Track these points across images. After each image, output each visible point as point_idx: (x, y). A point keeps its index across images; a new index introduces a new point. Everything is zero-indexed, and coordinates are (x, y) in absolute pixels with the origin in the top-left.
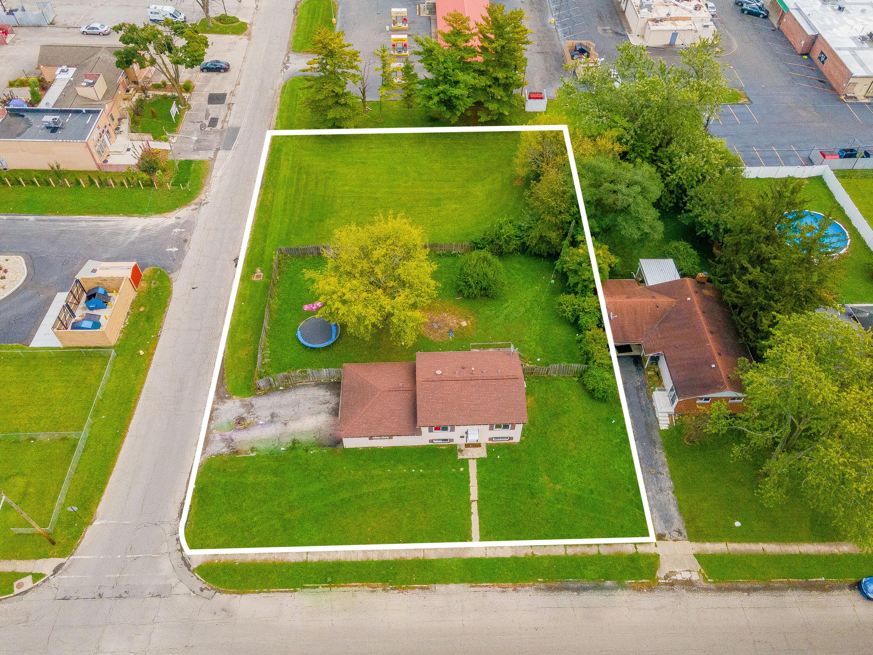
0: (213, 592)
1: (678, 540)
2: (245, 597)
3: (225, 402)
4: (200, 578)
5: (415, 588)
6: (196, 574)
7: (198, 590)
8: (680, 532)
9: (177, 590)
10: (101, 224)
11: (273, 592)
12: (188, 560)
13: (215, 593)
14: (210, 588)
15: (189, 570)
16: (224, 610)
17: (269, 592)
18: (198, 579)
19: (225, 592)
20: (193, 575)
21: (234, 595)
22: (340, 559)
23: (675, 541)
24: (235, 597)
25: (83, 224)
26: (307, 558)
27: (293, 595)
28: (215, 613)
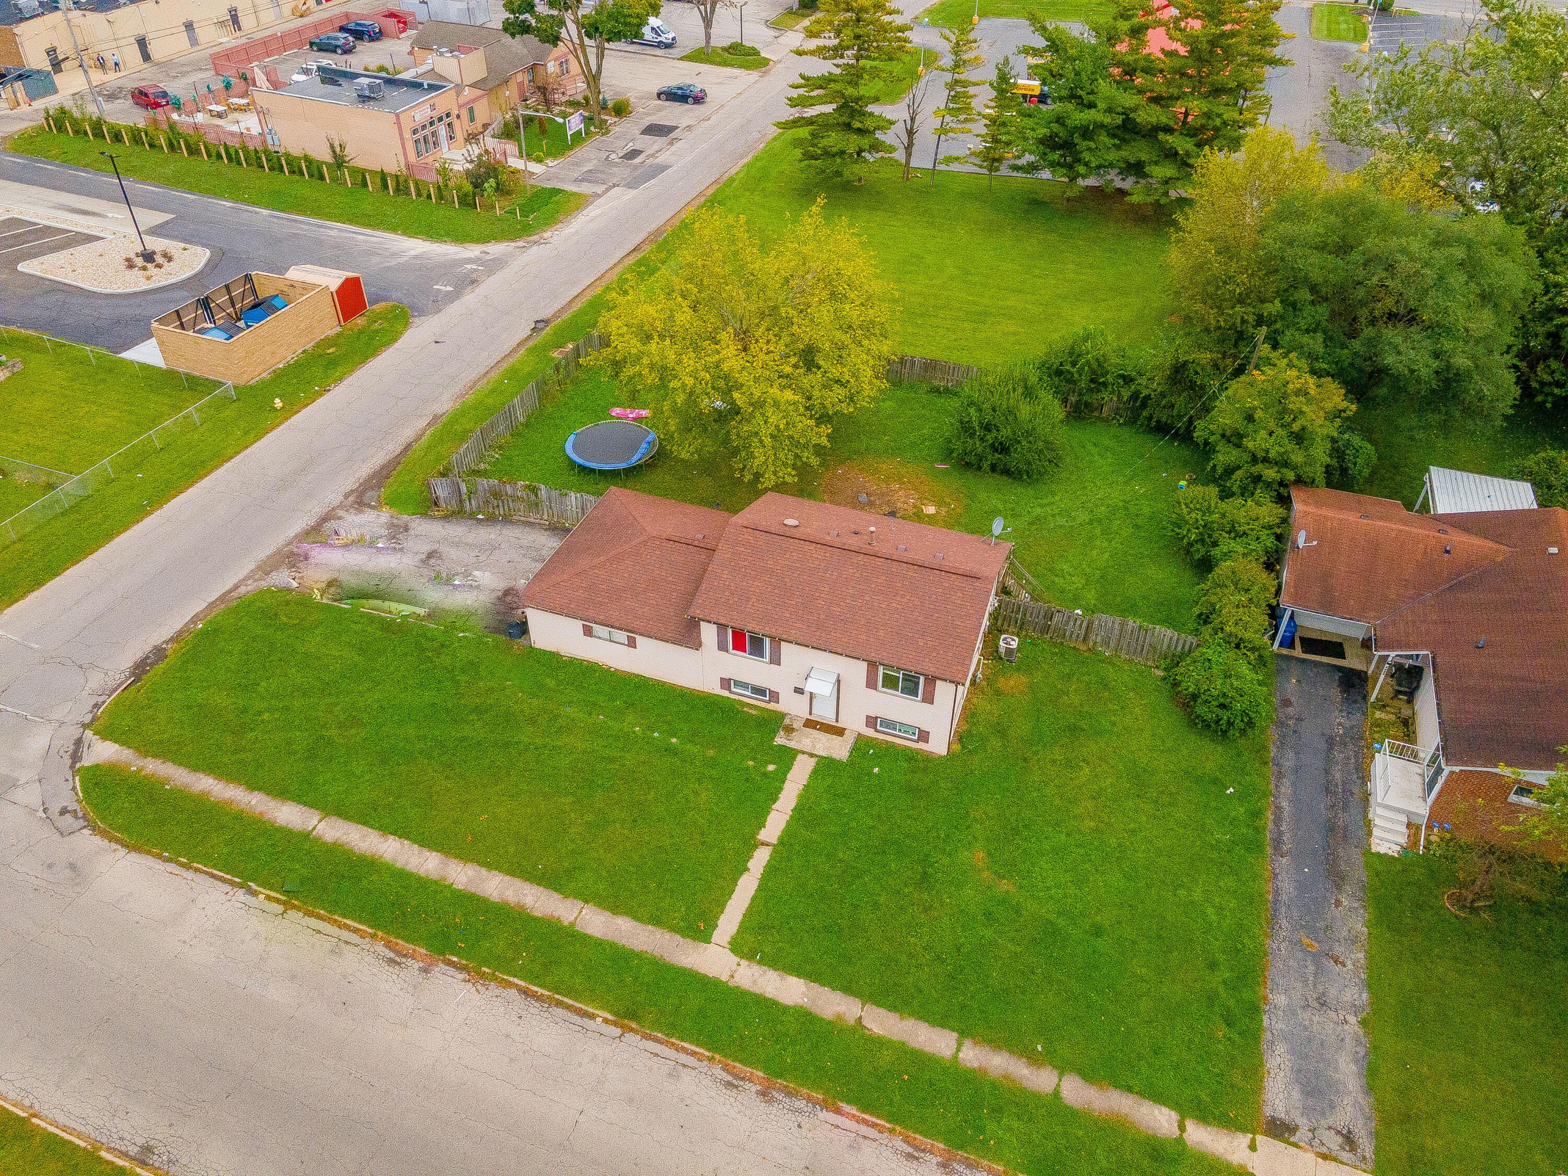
0: (82, 823)
1: (1335, 1159)
2: (134, 857)
3: (361, 512)
4: (78, 788)
5: (510, 985)
6: (77, 778)
7: (55, 808)
8: (1349, 1141)
9: (19, 795)
10: (361, 237)
11: (197, 870)
12: (86, 748)
13: (85, 827)
14: (80, 814)
15: (72, 767)
16: (72, 866)
17: (187, 867)
18: (74, 788)
19: (104, 834)
20: (70, 778)
21: (114, 846)
22: (381, 857)
23: (1325, 1157)
24: (115, 851)
25: (332, 233)
26: (314, 829)
27: (231, 893)
28: (50, 866)
